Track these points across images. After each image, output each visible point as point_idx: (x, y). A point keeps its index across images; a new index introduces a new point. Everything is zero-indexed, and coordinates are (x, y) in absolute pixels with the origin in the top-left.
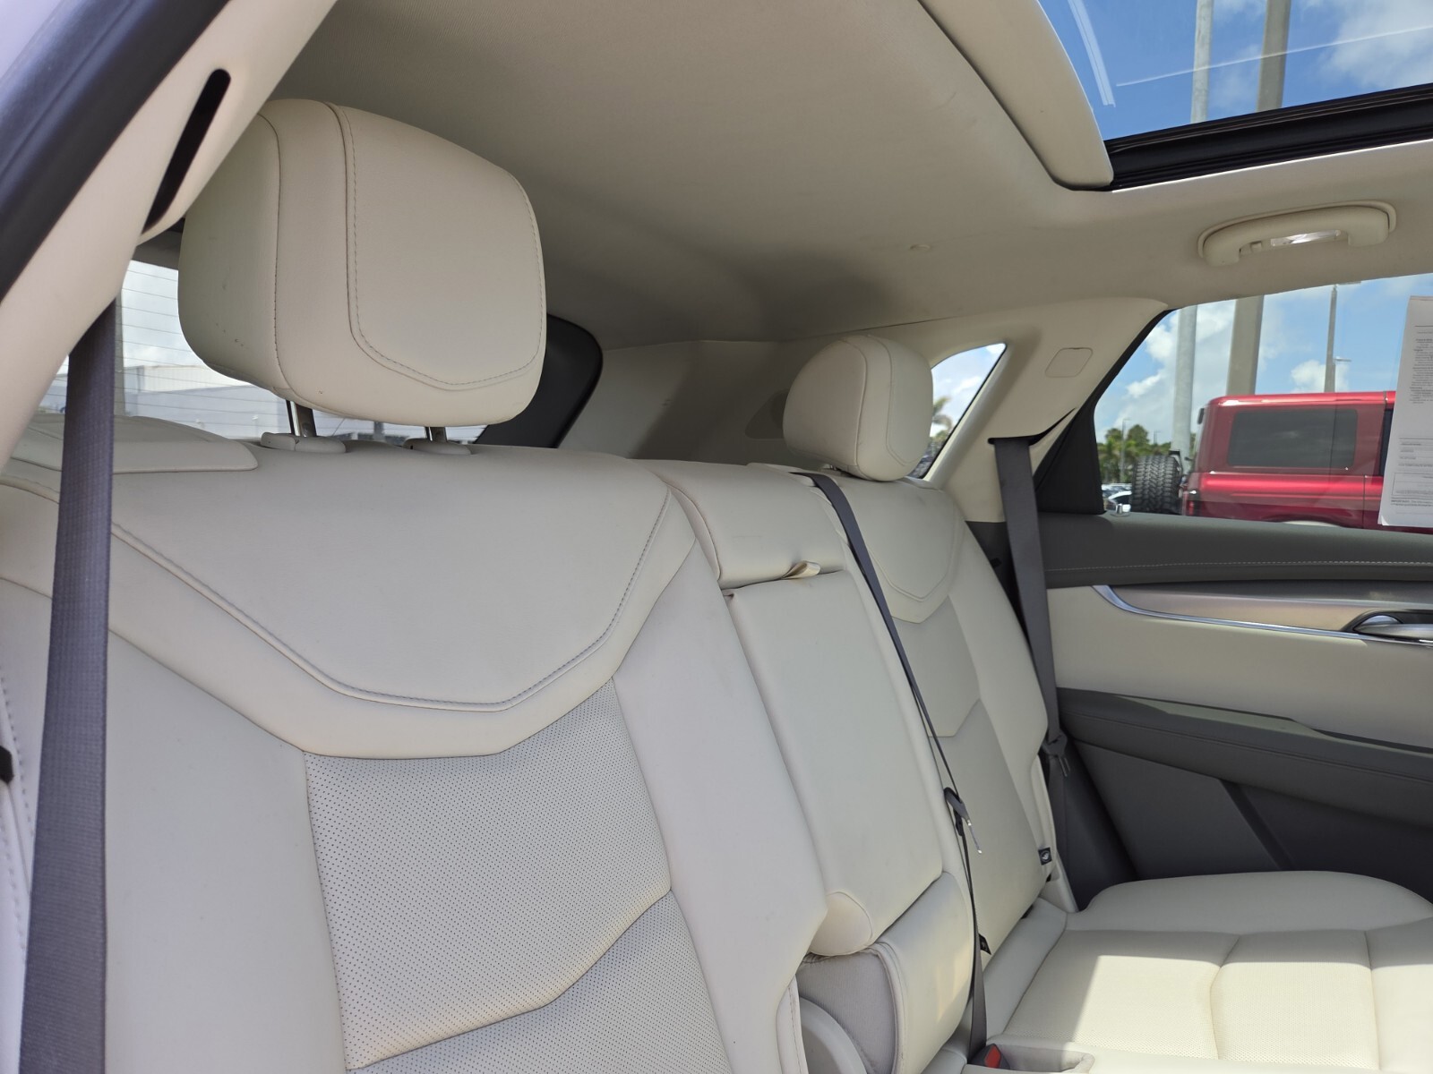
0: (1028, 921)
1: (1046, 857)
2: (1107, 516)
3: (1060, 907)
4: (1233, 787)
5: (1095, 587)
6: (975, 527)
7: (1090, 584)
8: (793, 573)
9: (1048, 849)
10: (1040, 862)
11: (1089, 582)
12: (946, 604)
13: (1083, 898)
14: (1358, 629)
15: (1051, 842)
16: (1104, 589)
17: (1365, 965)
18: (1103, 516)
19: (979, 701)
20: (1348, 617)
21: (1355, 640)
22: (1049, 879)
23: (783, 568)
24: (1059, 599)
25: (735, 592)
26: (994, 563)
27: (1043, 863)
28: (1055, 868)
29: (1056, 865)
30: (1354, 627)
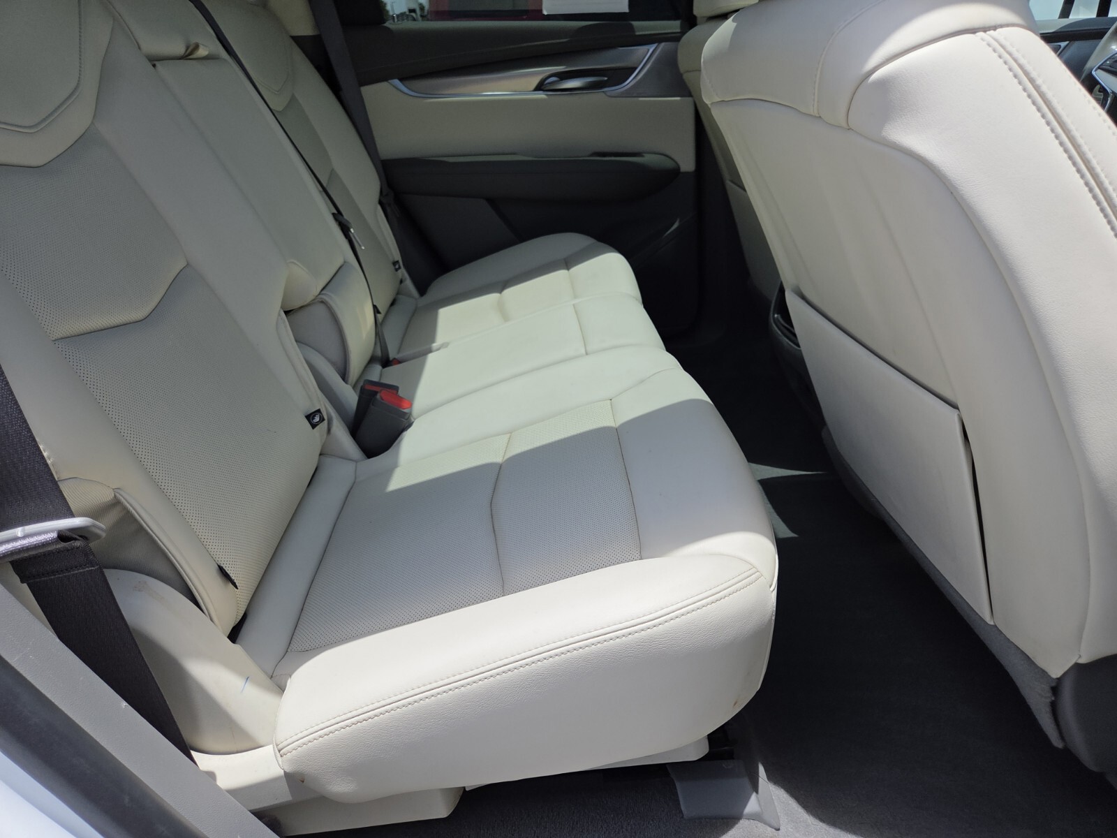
0: (396, 307)
1: (397, 267)
2: (387, 24)
3: (410, 296)
4: (492, 201)
5: (390, 81)
6: (298, 40)
7: (386, 80)
8: (188, 56)
9: (398, 262)
10: (394, 271)
11: (385, 79)
12: (293, 100)
13: (422, 290)
14: (543, 87)
15: (398, 257)
16: (396, 82)
17: (563, 269)
18: (385, 25)
19: (333, 170)
20: (535, 81)
21: (541, 95)
22: (401, 282)
23: (180, 49)
24: (369, 92)
25: (156, 63)
26: (319, 68)
27: (397, 270)
28: (403, 275)
29: (403, 272)
30: (540, 87)
